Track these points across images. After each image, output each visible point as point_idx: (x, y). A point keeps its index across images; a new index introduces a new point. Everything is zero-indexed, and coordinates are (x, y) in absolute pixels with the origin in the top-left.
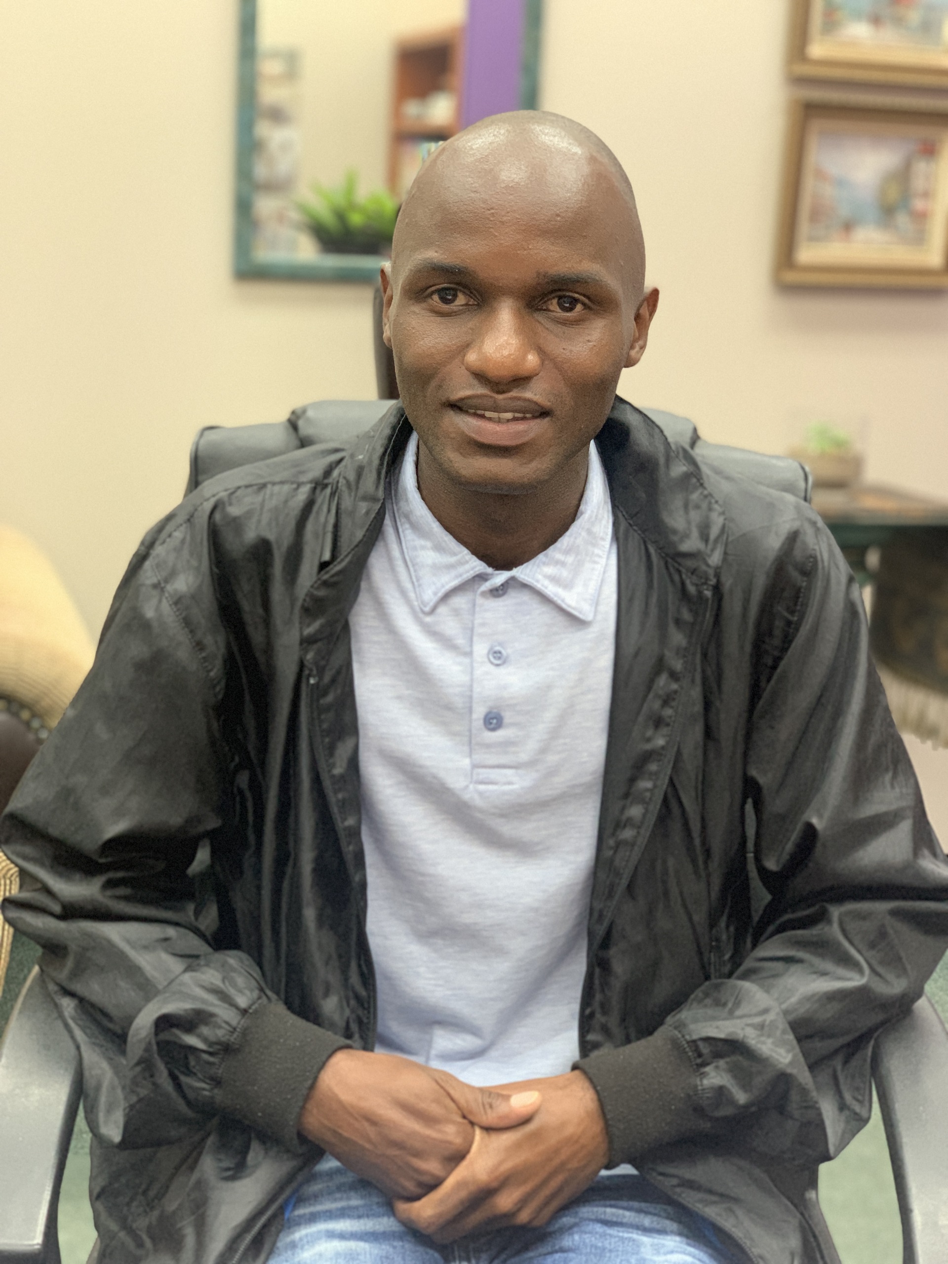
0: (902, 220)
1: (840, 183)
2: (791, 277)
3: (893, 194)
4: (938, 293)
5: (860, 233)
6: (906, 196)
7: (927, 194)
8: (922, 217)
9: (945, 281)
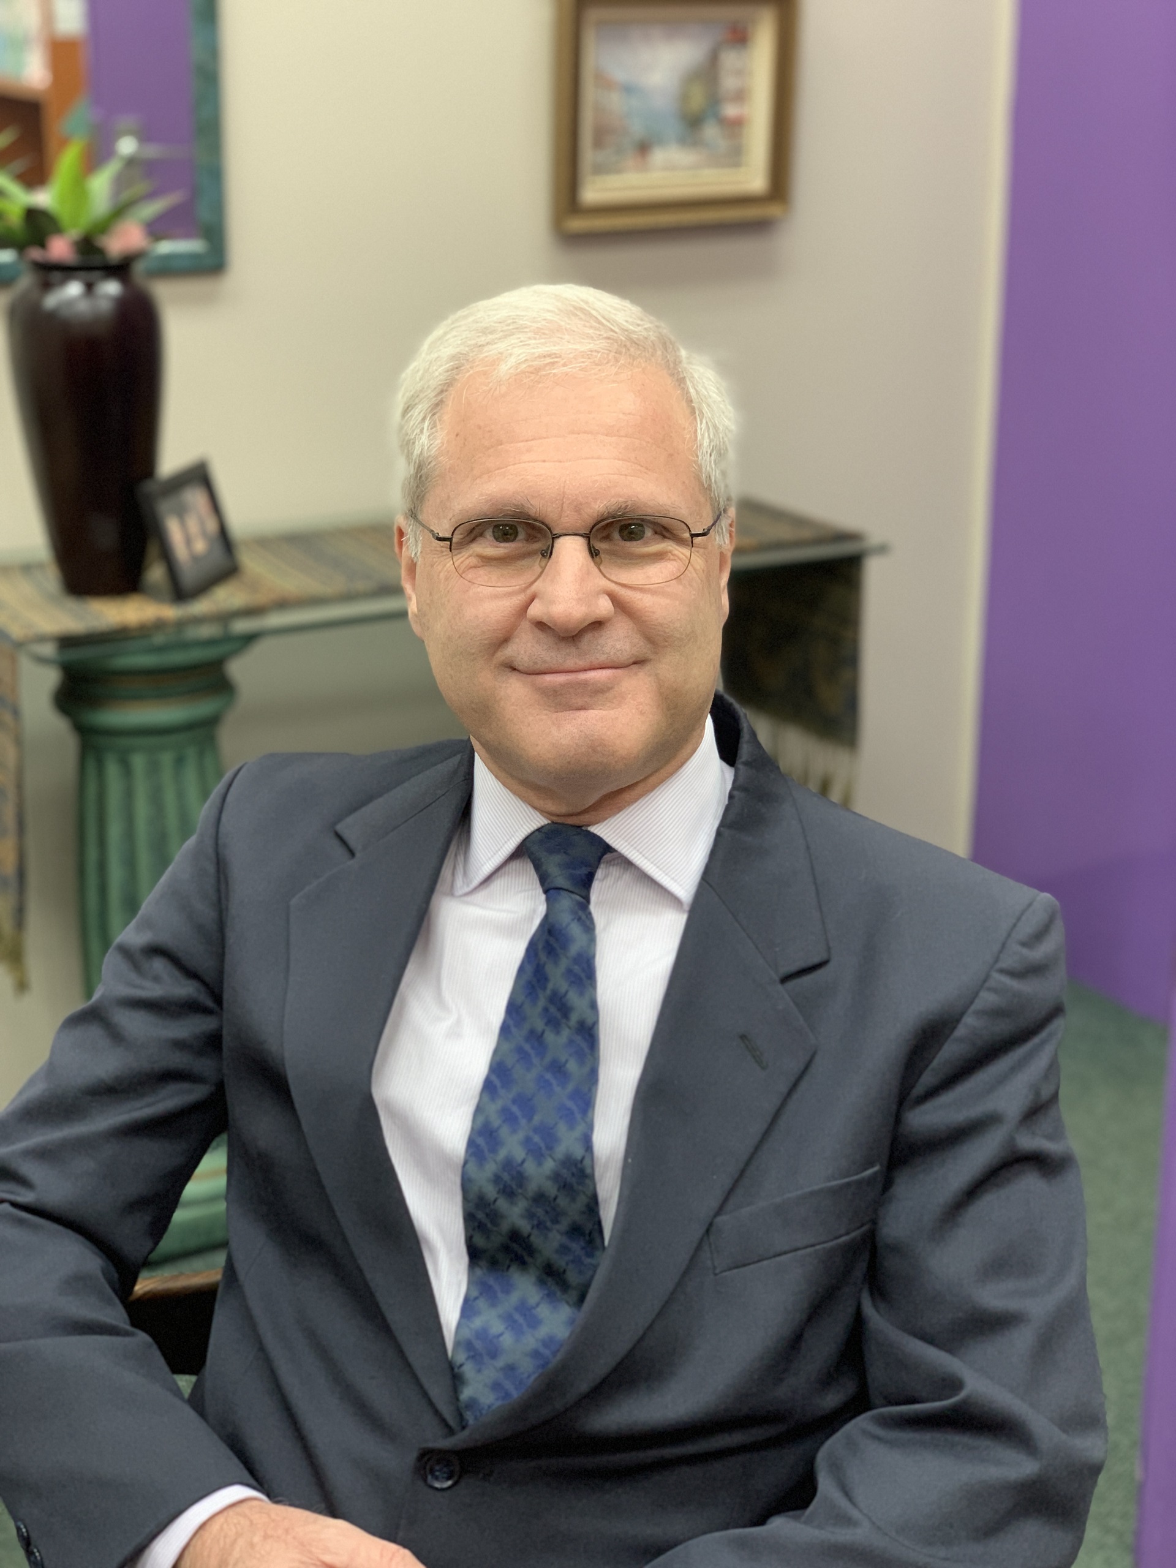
0: (711, 131)
1: (628, 89)
2: (577, 224)
3: (698, 99)
4: (760, 227)
5: (659, 156)
6: (714, 100)
7: (741, 96)
8: (735, 127)
9: (772, 210)
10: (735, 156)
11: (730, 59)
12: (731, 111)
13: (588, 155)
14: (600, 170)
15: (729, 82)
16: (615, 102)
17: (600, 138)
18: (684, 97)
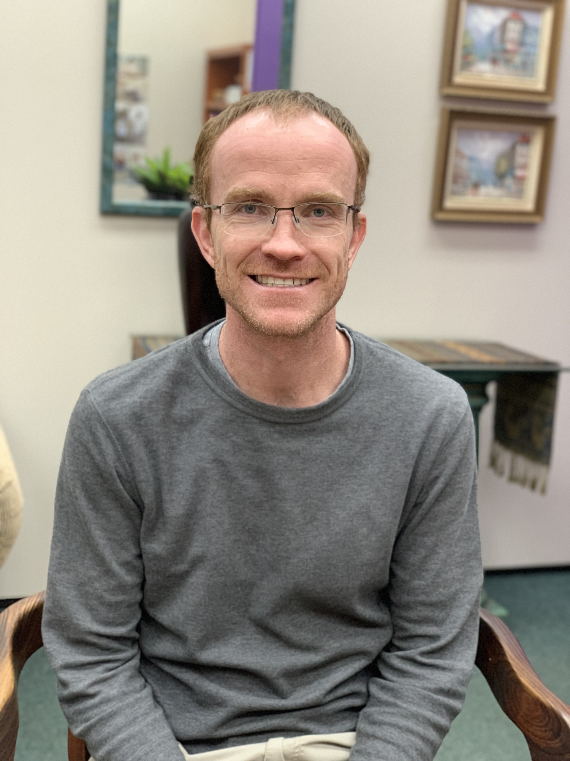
0: (509, 181)
1: (472, 159)
2: (441, 216)
3: (504, 166)
4: (530, 226)
5: (483, 190)
6: (511, 168)
7: (525, 167)
8: (521, 180)
9: (535, 219)
10: (520, 194)
11: (520, 150)
12: (519, 173)
13: (449, 186)
14: (454, 193)
15: (519, 160)
16: (465, 164)
17: (456, 179)
18: (497, 164)
